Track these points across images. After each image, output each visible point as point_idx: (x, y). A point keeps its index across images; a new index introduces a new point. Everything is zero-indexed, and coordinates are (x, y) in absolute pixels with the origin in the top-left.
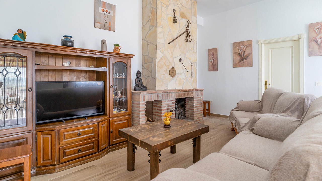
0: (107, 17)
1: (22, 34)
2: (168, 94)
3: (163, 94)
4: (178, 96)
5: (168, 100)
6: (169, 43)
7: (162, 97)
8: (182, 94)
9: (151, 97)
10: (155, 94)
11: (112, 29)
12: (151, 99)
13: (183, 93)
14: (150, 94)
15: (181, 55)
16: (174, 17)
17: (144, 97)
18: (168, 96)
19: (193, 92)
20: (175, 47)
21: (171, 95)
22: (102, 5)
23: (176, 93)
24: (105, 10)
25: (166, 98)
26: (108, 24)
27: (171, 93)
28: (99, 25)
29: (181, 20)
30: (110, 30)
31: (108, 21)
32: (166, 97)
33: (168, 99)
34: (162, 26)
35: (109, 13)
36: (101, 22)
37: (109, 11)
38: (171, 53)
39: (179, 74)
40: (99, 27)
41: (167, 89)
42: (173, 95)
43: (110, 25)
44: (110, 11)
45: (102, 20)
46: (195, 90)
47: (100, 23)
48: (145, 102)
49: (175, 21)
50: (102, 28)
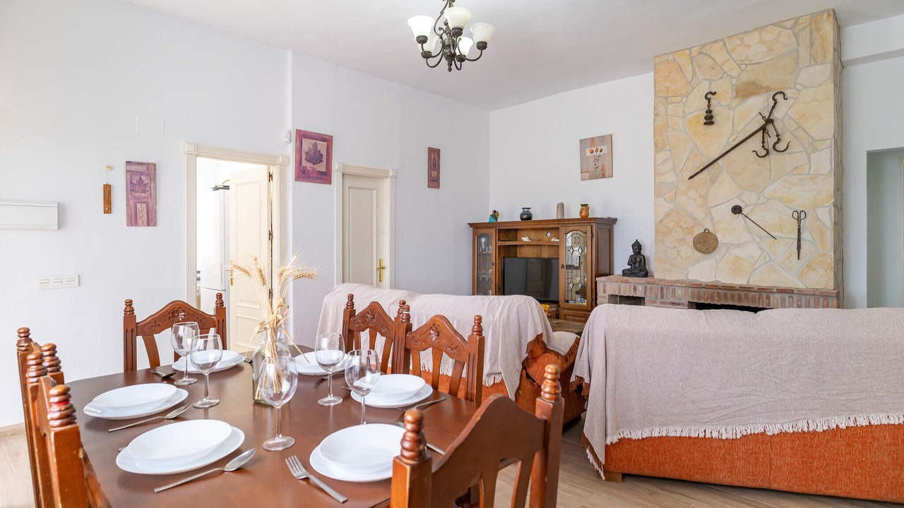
0: (597, 159)
1: (495, 215)
2: (662, 289)
3: (649, 286)
4: (699, 298)
5: (662, 300)
6: (691, 177)
7: (645, 293)
8: (715, 295)
9: (619, 288)
10: (628, 285)
11: (607, 175)
12: (619, 291)
13: (718, 293)
14: (618, 284)
15: (739, 197)
16: (709, 111)
17: (604, 286)
18: (662, 293)
19: (771, 296)
20: (713, 181)
21: (674, 291)
22: (589, 144)
23: (690, 290)
24: (594, 149)
25: (656, 297)
26: (600, 168)
27: (671, 288)
28: (587, 175)
29: (738, 105)
30: (603, 176)
31: (599, 164)
32: (656, 294)
33: (662, 297)
34: (668, 148)
35: (601, 151)
36: (590, 170)
37: (599, 148)
38: (700, 197)
39: (733, 245)
40: (588, 178)
41: (687, 277)
42: (679, 292)
43: (603, 169)
44: (602, 147)
45: (591, 167)
46: (775, 290)
47: (587, 172)
48: (607, 295)
49: (709, 120)
50: (591, 178)
